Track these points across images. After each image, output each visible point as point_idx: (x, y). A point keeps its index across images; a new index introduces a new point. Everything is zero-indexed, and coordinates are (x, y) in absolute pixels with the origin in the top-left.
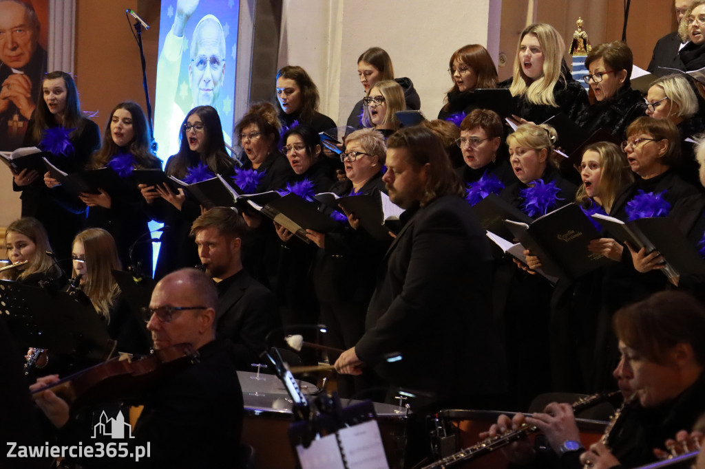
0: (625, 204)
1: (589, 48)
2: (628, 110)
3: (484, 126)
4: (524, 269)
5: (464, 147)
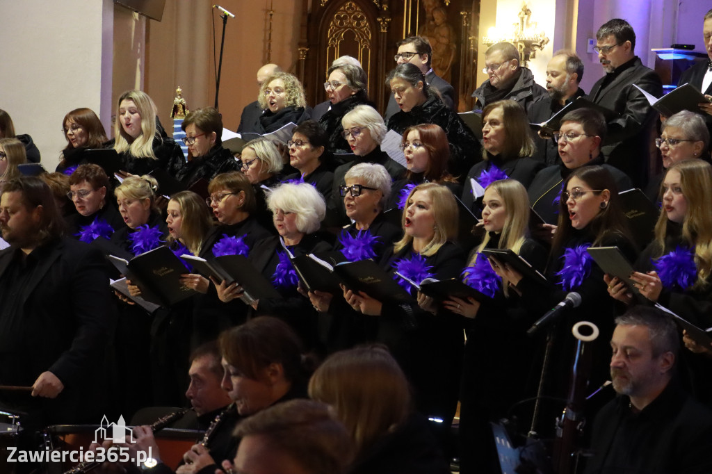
0: (212, 246)
1: (187, 112)
2: (220, 166)
3: (88, 180)
4: (125, 300)
5: (75, 199)
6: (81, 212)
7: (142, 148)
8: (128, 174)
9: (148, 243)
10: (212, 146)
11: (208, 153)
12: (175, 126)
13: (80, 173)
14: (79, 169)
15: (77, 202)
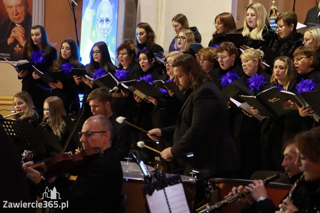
1: (278, 14)
3: (227, 50)
4: (247, 115)
5: (219, 60)
6: (222, 67)
7: (257, 35)
8: (248, 47)
9: (257, 83)
10: (291, 32)
11: (289, 35)
12: (271, 21)
13: (222, 46)
14: (222, 45)
15: (220, 62)
